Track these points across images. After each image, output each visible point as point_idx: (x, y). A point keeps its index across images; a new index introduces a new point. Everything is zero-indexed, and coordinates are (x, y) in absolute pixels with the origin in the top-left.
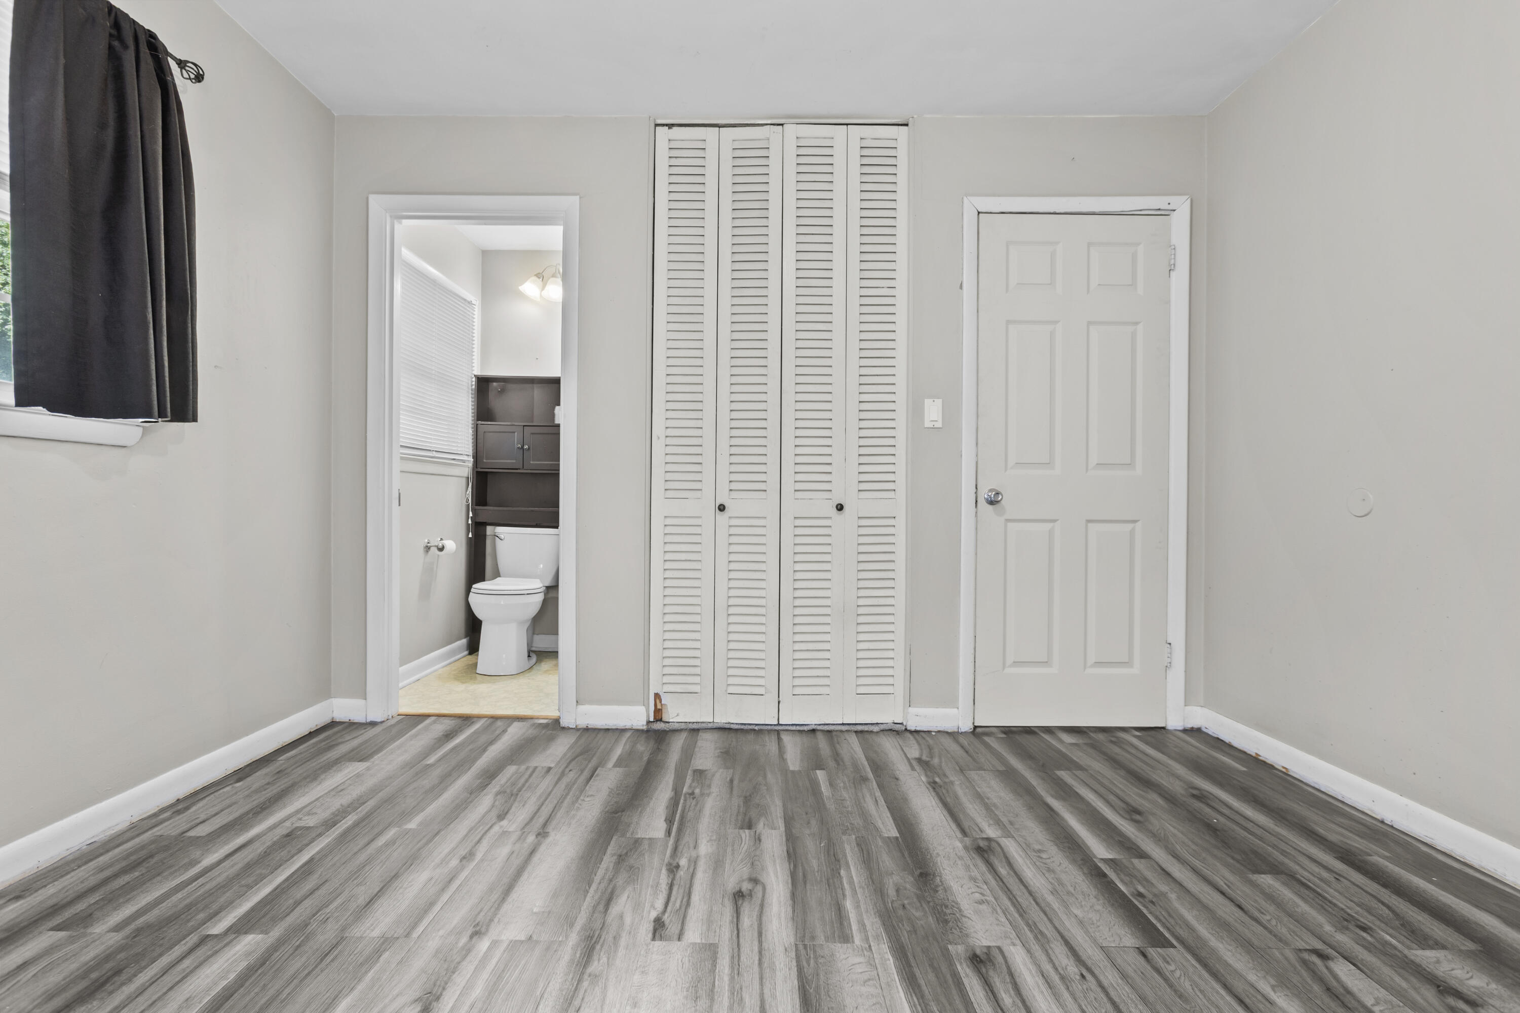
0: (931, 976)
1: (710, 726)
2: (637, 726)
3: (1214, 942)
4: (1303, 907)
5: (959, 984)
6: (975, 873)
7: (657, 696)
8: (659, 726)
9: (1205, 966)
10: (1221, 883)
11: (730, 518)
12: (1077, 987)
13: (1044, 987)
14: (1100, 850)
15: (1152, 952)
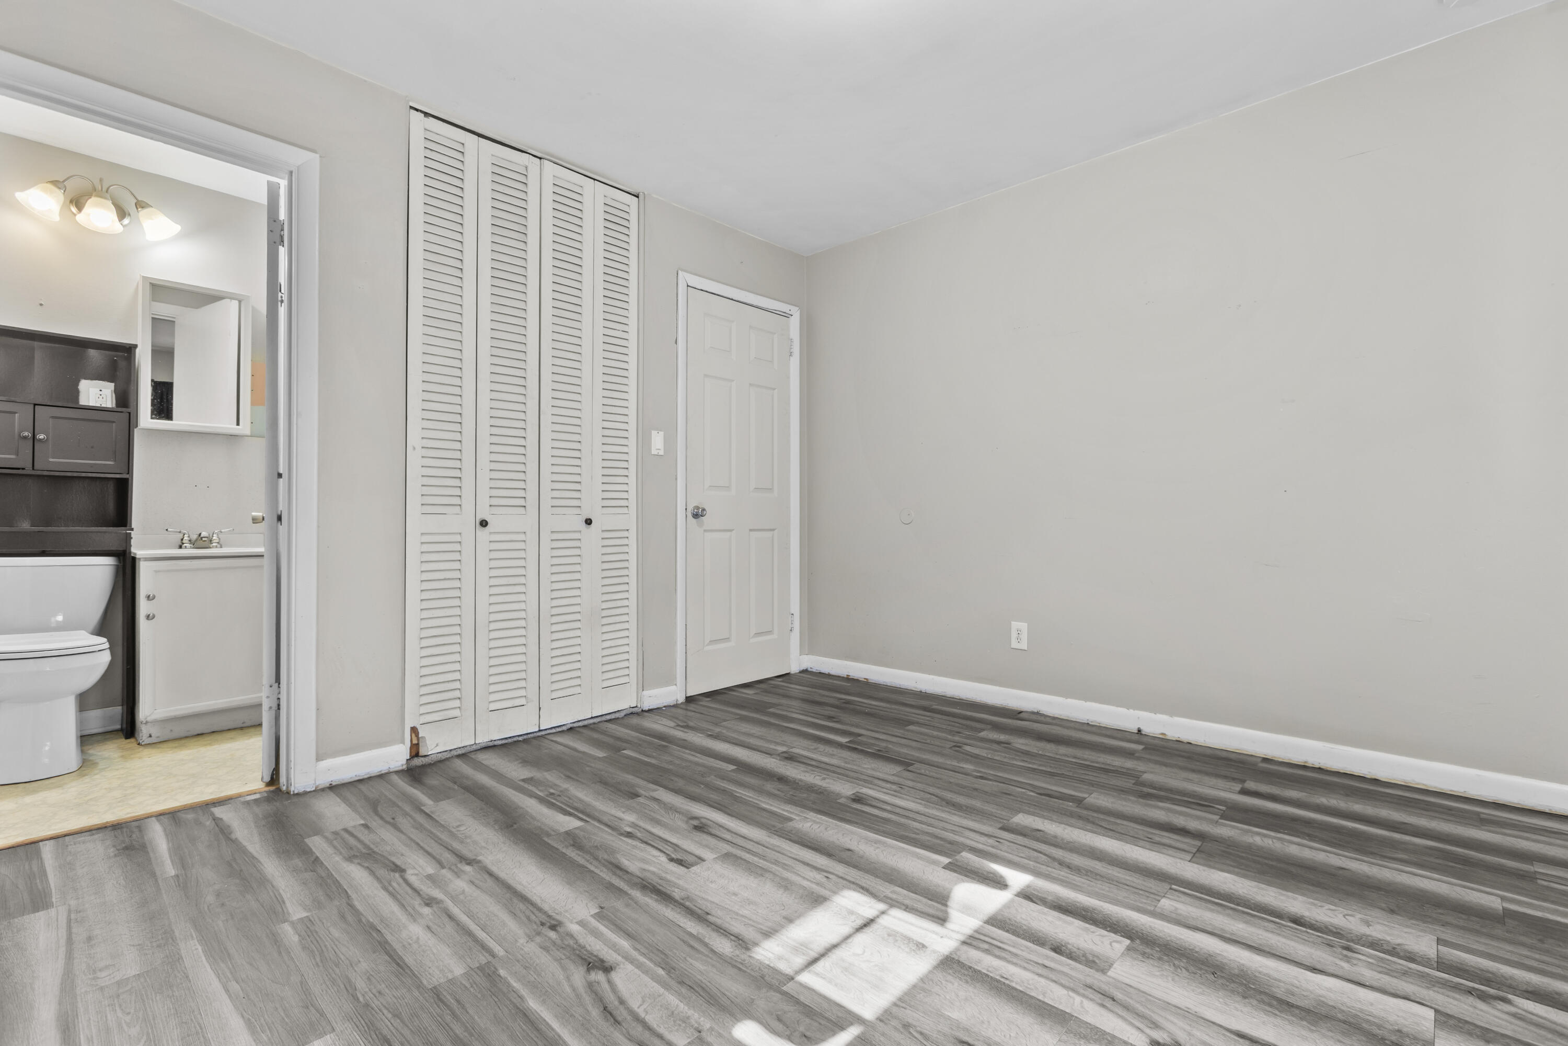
0: (848, 814)
1: (474, 747)
2: (396, 767)
3: (924, 757)
4: (935, 733)
5: (863, 812)
6: (802, 769)
7: (414, 730)
8: (417, 762)
9: (932, 766)
10: (900, 735)
11: (490, 533)
12: (902, 791)
13: (895, 798)
14: (843, 740)
15: (910, 768)
